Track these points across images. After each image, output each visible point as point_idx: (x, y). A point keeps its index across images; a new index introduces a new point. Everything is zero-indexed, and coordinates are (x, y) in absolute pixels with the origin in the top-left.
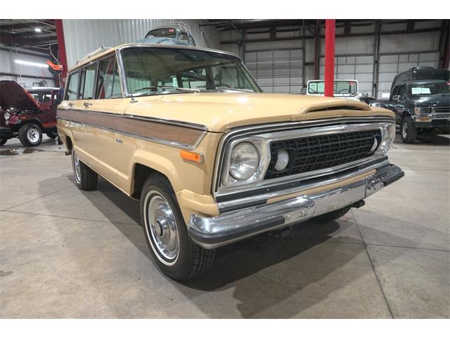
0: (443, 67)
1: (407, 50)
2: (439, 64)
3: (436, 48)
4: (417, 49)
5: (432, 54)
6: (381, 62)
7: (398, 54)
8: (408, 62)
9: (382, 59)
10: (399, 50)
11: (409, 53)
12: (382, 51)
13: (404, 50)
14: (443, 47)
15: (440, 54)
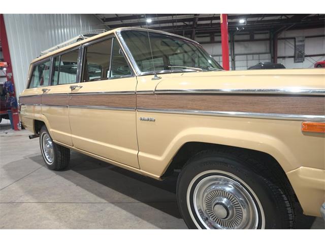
0: (274, 62)
1: (252, 52)
2: (272, 61)
3: (268, 51)
4: (258, 51)
5: (267, 55)
6: (236, 60)
7: (247, 54)
8: (253, 60)
9: (237, 58)
10: (246, 52)
11: (253, 54)
12: (236, 52)
13: (249, 52)
14: (272, 50)
15: (271, 55)
